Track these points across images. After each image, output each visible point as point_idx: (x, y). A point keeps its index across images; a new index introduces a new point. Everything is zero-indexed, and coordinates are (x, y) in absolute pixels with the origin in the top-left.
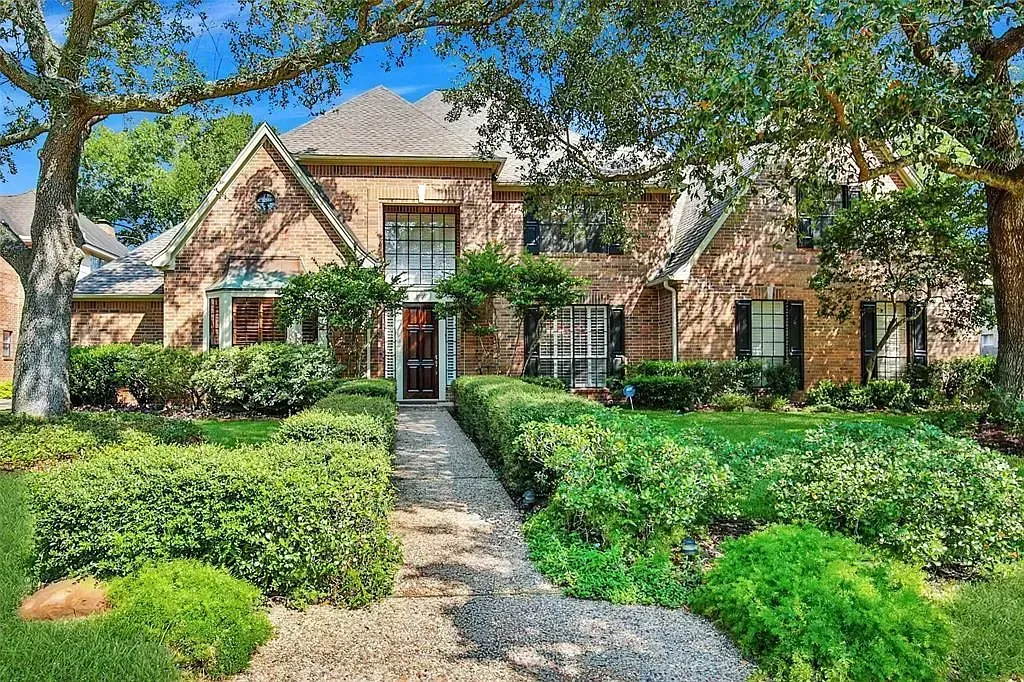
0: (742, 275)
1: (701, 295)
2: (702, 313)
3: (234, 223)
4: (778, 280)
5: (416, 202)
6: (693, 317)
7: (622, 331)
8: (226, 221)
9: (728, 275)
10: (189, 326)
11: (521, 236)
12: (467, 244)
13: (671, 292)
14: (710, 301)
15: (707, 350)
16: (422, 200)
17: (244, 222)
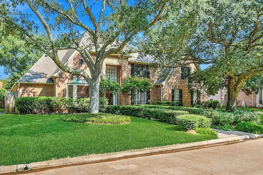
0: (173, 84)
1: (166, 88)
2: (166, 91)
3: (74, 67)
4: (178, 85)
5: (113, 64)
6: (165, 92)
7: (149, 94)
8: (72, 66)
9: (171, 84)
10: (62, 92)
11: (130, 73)
12: (123, 74)
13: (161, 87)
14: (168, 89)
15: (167, 99)
16: (114, 64)
17: (76, 66)
